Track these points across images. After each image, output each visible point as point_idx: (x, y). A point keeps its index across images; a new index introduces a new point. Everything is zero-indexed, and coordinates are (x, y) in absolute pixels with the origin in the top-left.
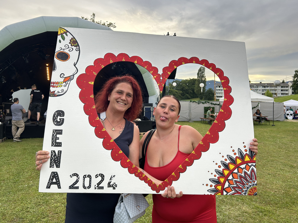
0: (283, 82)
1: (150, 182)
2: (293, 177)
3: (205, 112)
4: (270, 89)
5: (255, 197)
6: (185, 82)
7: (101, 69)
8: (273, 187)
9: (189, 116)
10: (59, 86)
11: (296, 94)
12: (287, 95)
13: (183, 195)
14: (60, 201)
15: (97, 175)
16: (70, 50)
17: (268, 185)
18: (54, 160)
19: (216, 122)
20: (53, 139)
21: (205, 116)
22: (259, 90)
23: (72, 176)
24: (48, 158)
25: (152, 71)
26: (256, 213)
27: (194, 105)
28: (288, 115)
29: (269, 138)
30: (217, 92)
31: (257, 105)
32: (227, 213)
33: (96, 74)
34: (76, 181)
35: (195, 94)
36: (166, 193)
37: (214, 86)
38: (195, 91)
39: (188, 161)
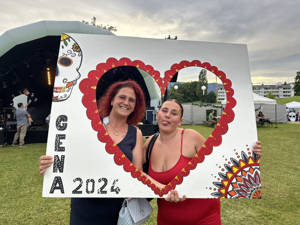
0: (285, 84)
1: (153, 186)
2: (297, 180)
3: (207, 115)
4: (272, 91)
5: (260, 200)
6: (187, 85)
7: (104, 73)
8: (277, 190)
9: (191, 119)
10: (61, 91)
11: (298, 96)
12: (289, 97)
13: (187, 198)
14: (62, 207)
15: (100, 179)
16: (73, 56)
17: (273, 189)
18: (58, 165)
19: (218, 124)
20: (56, 144)
21: (208, 119)
22: (262, 92)
23: (75, 180)
24: (51, 163)
25: (154, 75)
26: (260, 216)
27: (196, 108)
28: (291, 117)
29: (272, 140)
30: (218, 95)
31: (259, 108)
32: (231, 217)
33: (98, 79)
34: (79, 186)
35: (197, 97)
36: (170, 197)
37: (216, 88)
38: (197, 94)
39: (191, 165)
